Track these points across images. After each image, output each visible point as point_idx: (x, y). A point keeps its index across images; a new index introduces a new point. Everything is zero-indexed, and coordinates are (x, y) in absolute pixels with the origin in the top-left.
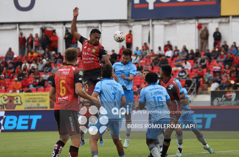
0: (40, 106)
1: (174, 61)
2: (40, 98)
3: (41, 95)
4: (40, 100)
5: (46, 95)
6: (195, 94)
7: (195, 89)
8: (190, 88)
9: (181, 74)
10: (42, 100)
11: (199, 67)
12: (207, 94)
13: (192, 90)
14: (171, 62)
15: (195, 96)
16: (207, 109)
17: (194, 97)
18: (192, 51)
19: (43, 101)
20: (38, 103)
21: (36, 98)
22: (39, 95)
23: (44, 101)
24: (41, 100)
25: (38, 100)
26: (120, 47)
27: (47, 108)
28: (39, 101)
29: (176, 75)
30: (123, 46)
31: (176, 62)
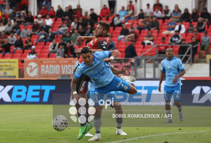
0: (7, 75)
1: (165, 23)
2: (7, 66)
3: (8, 62)
4: (7, 68)
5: (15, 62)
6: (191, 63)
7: (191, 56)
8: (184, 56)
9: (174, 39)
10: (9, 67)
11: (195, 31)
12: (205, 62)
13: (186, 58)
14: (162, 25)
15: (191, 65)
16: (206, 81)
17: (189, 66)
18: (186, 10)
19: (10, 69)
20: (4, 71)
21: (2, 66)
22: (5, 62)
23: (12, 69)
24: (8, 68)
25: (4, 68)
26: (101, 7)
27: (15, 77)
28: (6, 69)
29: (168, 40)
30: (105, 5)
31: (168, 25)
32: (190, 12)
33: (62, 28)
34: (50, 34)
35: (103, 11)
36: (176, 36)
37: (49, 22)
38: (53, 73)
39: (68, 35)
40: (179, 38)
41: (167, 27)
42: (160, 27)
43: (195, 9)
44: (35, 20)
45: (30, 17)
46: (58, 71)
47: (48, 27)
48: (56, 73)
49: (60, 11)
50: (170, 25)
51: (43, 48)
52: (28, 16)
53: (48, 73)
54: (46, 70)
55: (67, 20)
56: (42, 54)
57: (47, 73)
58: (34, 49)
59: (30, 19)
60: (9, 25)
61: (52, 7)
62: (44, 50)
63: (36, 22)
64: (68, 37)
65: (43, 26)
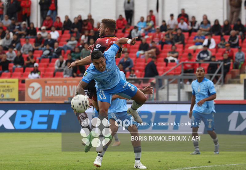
0: (5, 97)
1: (192, 37)
2: (5, 87)
3: (6, 82)
4: (4, 89)
5: (14, 82)
6: (222, 83)
7: (222, 76)
8: (214, 75)
9: (202, 56)
10: (7, 88)
11: (227, 46)
12: (239, 83)
13: (217, 78)
15: (222, 86)
16: (239, 104)
17: (220, 87)
18: (217, 21)
19: (9, 91)
22: (3, 82)
23: (10, 91)
24: (6, 90)
25: (2, 89)
26: (116, 17)
27: (14, 99)
28: (3, 91)
29: (195, 57)
30: (121, 16)
31: (195, 39)
32: (221, 24)
33: (70, 42)
34: (56, 49)
35: (119, 22)
36: (205, 52)
37: (55, 35)
38: (60, 96)
39: (77, 50)
40: (208, 54)
41: (194, 41)
42: (186, 41)
43: (227, 20)
44: (38, 33)
45: (32, 29)
46: (65, 93)
47: (54, 41)
48: (63, 96)
49: (68, 22)
50: (197, 39)
51: (48, 65)
52: (30, 28)
53: (54, 95)
54: (51, 91)
55: (76, 32)
56: (47, 73)
57: (52, 95)
58: (36, 66)
59: (32, 31)
60: (8, 39)
61: (59, 18)
62: (49, 68)
63: (40, 35)
64: (77, 53)
65: (47, 40)
